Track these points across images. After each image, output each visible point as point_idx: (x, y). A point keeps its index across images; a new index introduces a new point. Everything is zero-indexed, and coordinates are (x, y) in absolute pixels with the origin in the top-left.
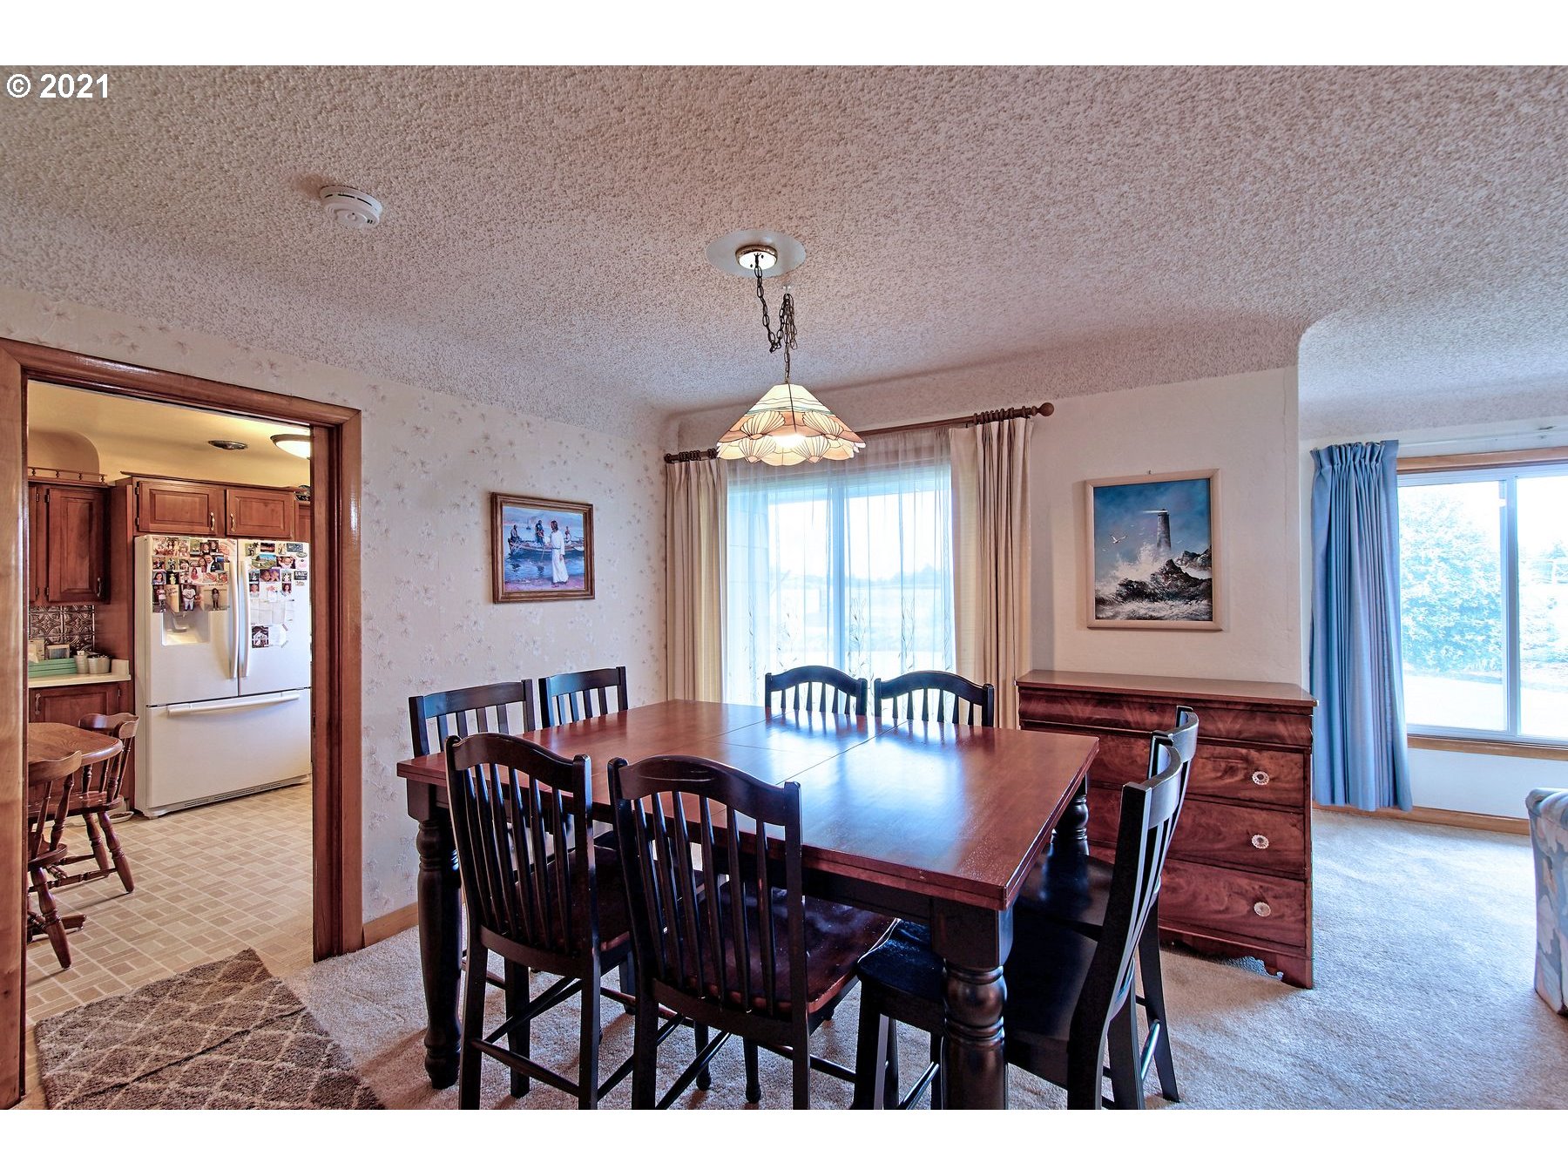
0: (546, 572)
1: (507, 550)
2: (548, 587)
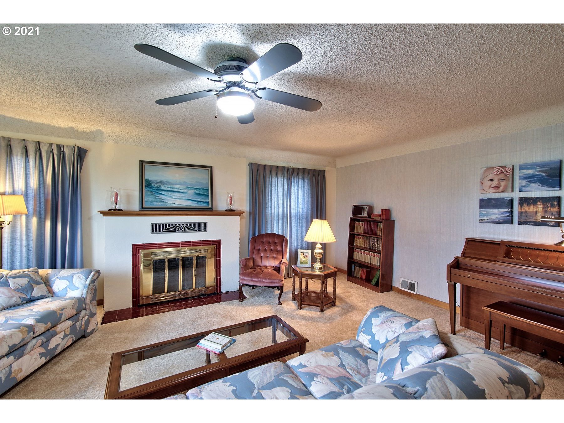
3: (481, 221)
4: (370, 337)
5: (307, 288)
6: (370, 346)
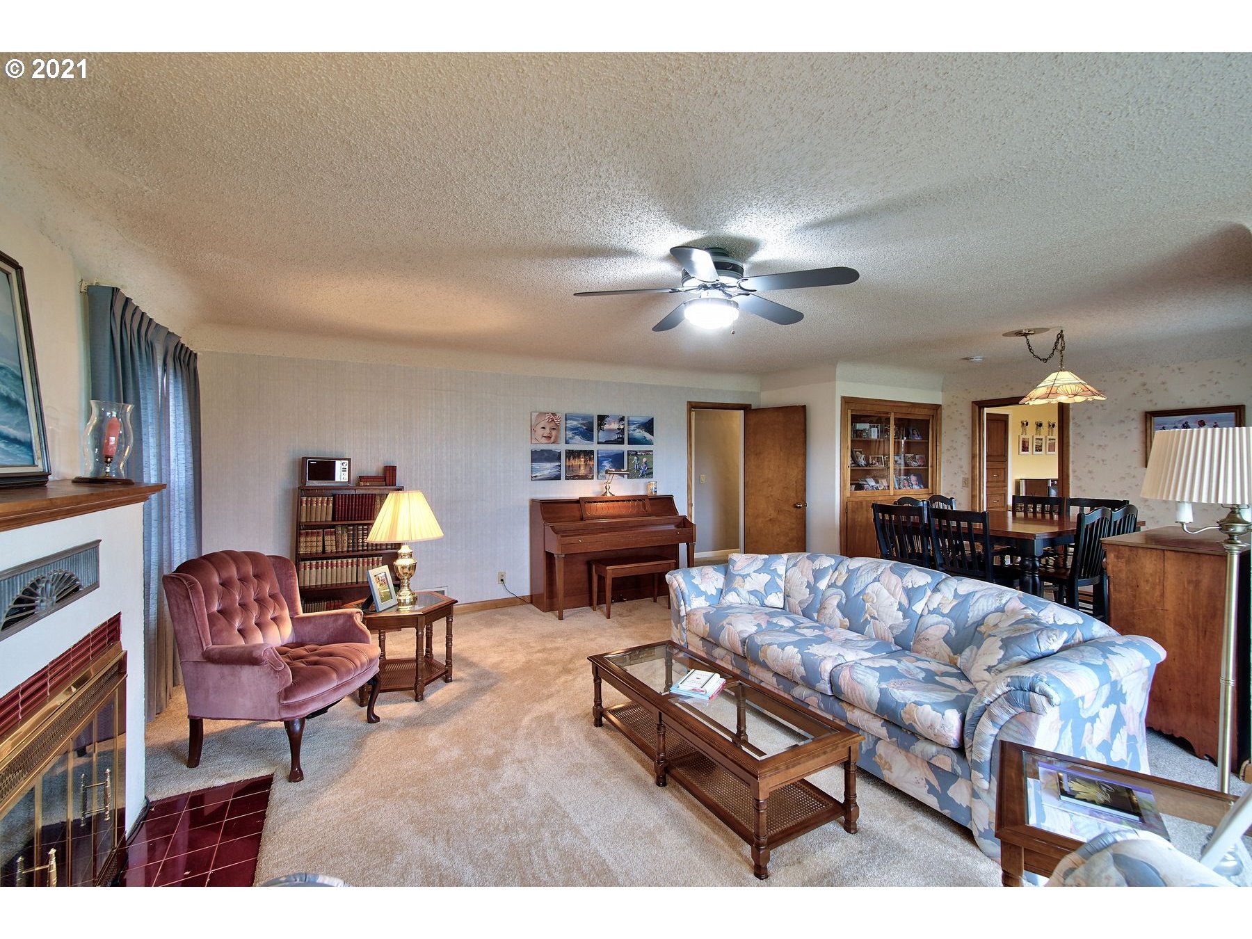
3: (534, 478)
4: (704, 596)
5: (384, 655)
6: (708, 604)
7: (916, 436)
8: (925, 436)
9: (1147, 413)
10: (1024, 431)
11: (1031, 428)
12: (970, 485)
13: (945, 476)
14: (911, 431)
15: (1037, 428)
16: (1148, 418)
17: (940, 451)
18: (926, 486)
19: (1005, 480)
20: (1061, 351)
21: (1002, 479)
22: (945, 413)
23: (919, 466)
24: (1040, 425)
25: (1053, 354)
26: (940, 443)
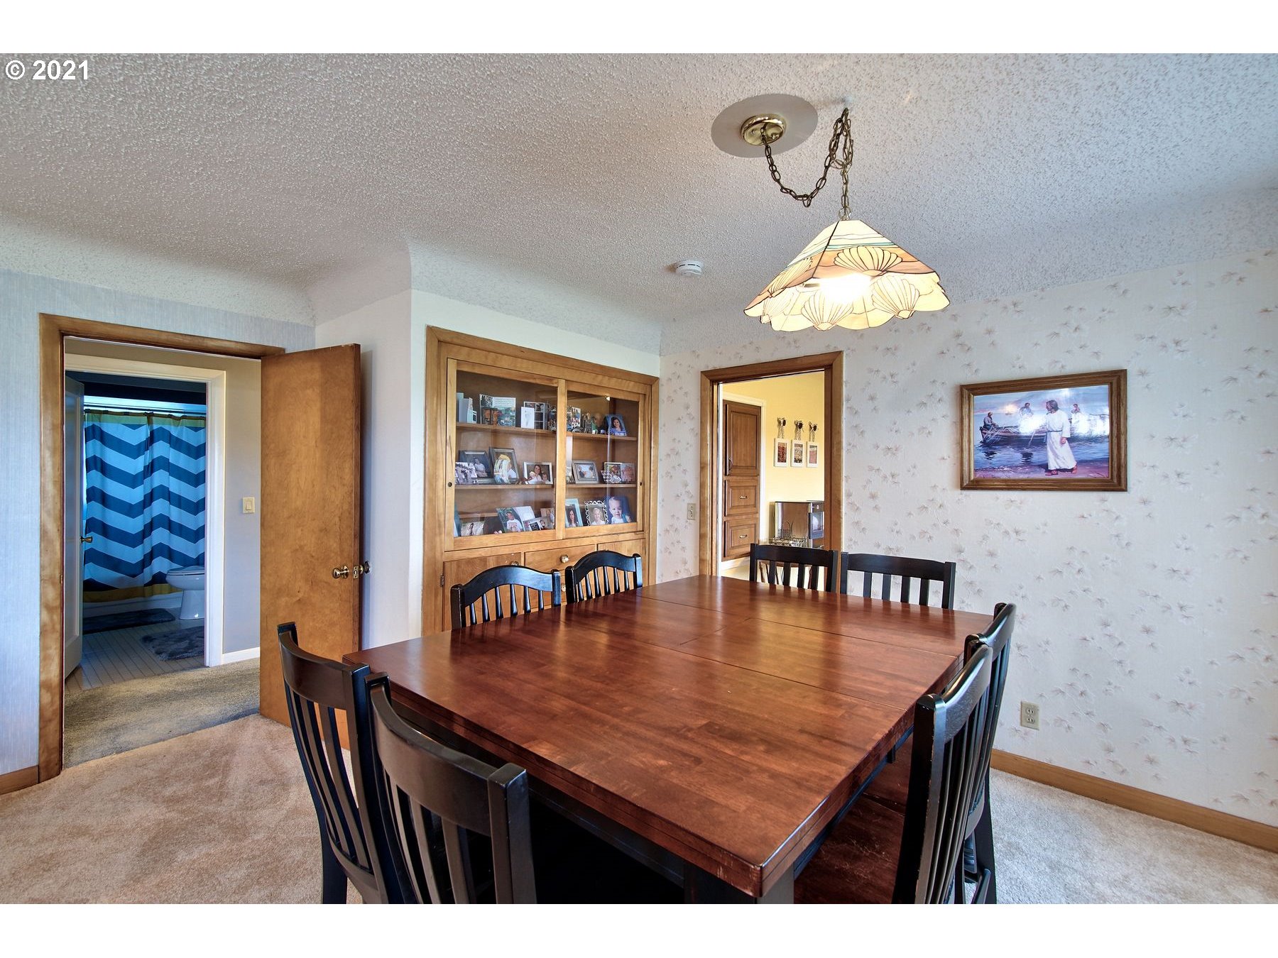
0: (1036, 457)
1: (978, 438)
2: (1041, 475)
7: (618, 429)
8: (632, 431)
9: (962, 387)
10: (781, 434)
11: (790, 427)
12: (698, 515)
13: (663, 501)
14: (610, 423)
15: (796, 429)
16: (966, 395)
17: (657, 457)
18: (634, 519)
19: (756, 504)
20: (844, 166)
21: (753, 503)
22: (664, 392)
23: (624, 483)
24: (800, 426)
25: (824, 178)
26: (656, 443)
